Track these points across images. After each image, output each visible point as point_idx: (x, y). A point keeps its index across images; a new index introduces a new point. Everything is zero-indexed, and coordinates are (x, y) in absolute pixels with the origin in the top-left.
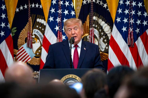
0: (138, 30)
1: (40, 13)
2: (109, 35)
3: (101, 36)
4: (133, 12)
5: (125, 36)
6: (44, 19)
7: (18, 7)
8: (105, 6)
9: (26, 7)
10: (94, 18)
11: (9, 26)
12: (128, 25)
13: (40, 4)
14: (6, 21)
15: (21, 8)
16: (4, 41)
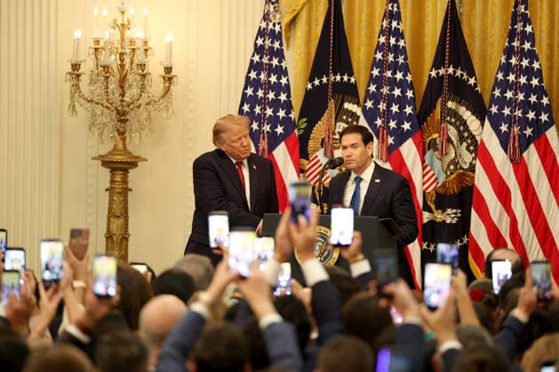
0: (529, 132)
1: (350, 92)
2: (478, 138)
3: (461, 139)
4: (521, 97)
5: (504, 141)
6: (358, 104)
7: (311, 80)
8: (472, 81)
9: (325, 80)
10: (450, 104)
11: (294, 115)
12: (510, 120)
13: (351, 74)
14: (288, 106)
15: (317, 82)
16: (283, 143)
